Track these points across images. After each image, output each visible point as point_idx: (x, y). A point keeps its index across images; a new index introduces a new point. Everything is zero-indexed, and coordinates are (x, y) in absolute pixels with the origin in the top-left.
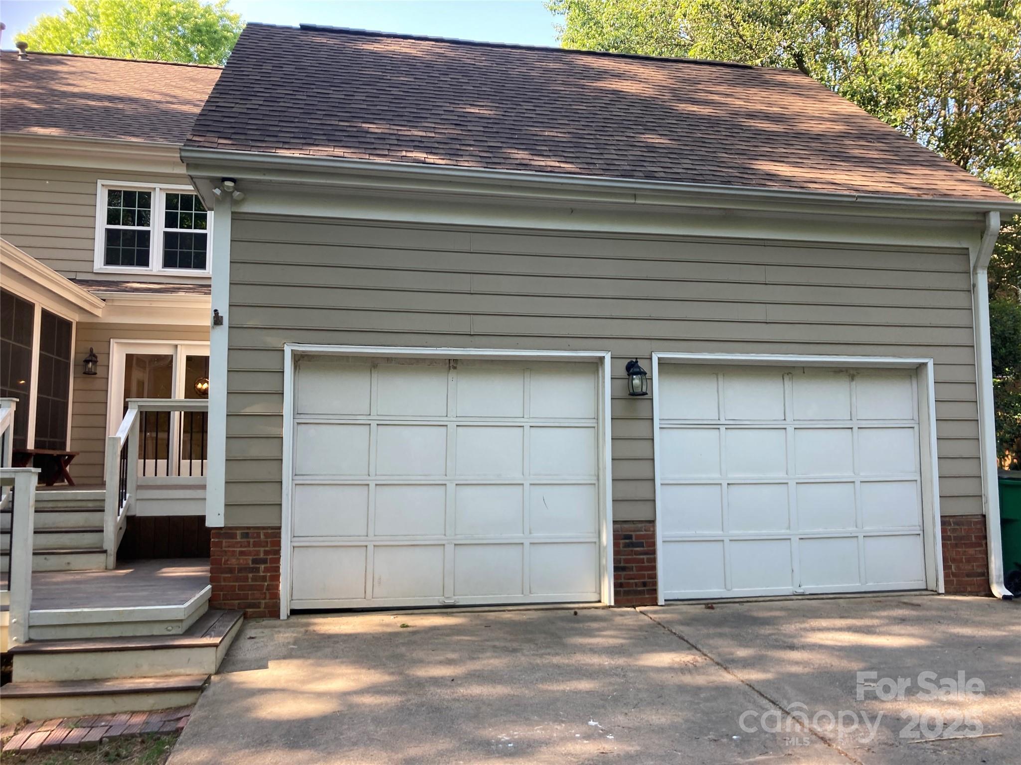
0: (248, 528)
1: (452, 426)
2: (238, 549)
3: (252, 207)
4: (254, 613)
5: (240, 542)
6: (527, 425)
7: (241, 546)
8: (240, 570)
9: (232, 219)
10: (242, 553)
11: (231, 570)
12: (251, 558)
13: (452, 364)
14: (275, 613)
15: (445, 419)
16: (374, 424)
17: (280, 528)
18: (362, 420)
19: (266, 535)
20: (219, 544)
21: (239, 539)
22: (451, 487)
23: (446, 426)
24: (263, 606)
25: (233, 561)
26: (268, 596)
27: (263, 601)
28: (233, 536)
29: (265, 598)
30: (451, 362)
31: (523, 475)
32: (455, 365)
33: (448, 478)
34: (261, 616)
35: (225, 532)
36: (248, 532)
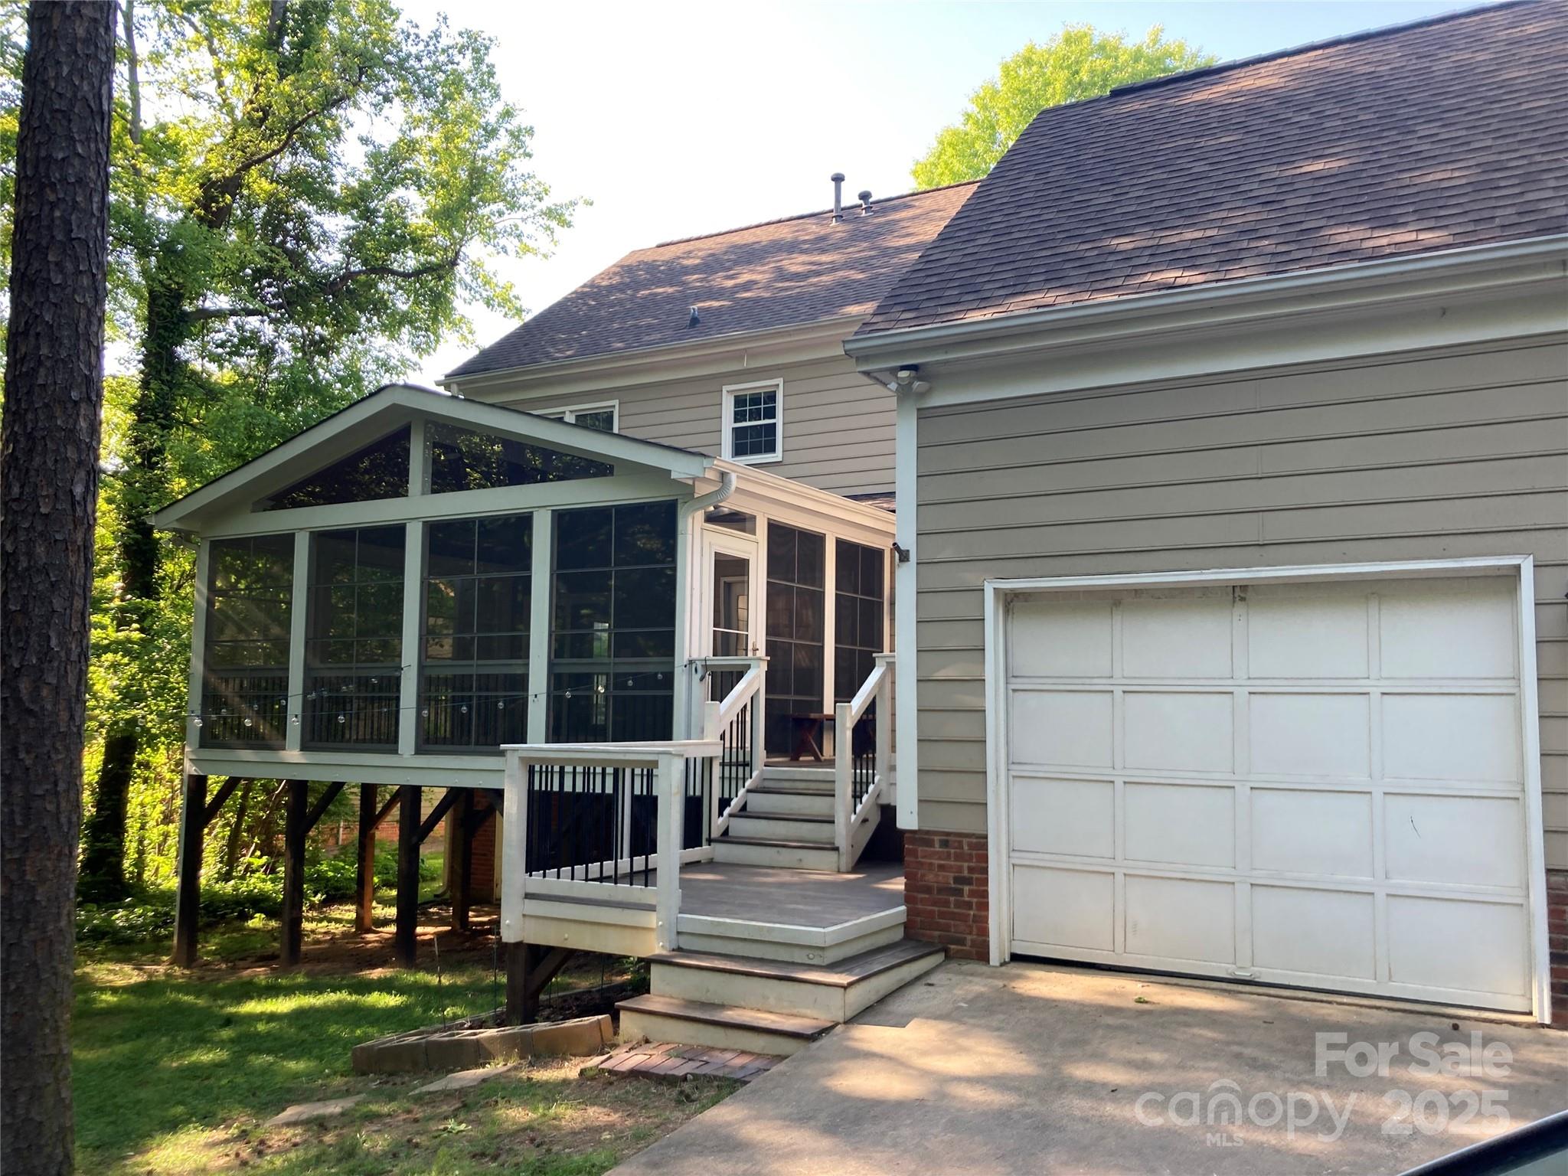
0: (948, 834)
1: (1241, 693)
2: (936, 862)
3: (942, 399)
4: (958, 951)
5: (938, 852)
6: (1375, 692)
7: (940, 858)
8: (940, 890)
9: (918, 419)
10: (941, 867)
11: (928, 890)
12: (952, 875)
13: (1239, 594)
14: (983, 956)
15: (1230, 682)
16: (1118, 690)
17: (986, 837)
18: (1102, 684)
19: (970, 845)
20: (914, 853)
21: (937, 848)
22: (1243, 790)
23: (1232, 693)
24: (969, 943)
25: (930, 877)
26: (975, 930)
27: (969, 937)
28: (929, 843)
29: (970, 933)
30: (1237, 590)
31: (1370, 776)
32: (1242, 595)
33: (1236, 777)
34: (966, 957)
35: (921, 837)
36: (948, 839)
